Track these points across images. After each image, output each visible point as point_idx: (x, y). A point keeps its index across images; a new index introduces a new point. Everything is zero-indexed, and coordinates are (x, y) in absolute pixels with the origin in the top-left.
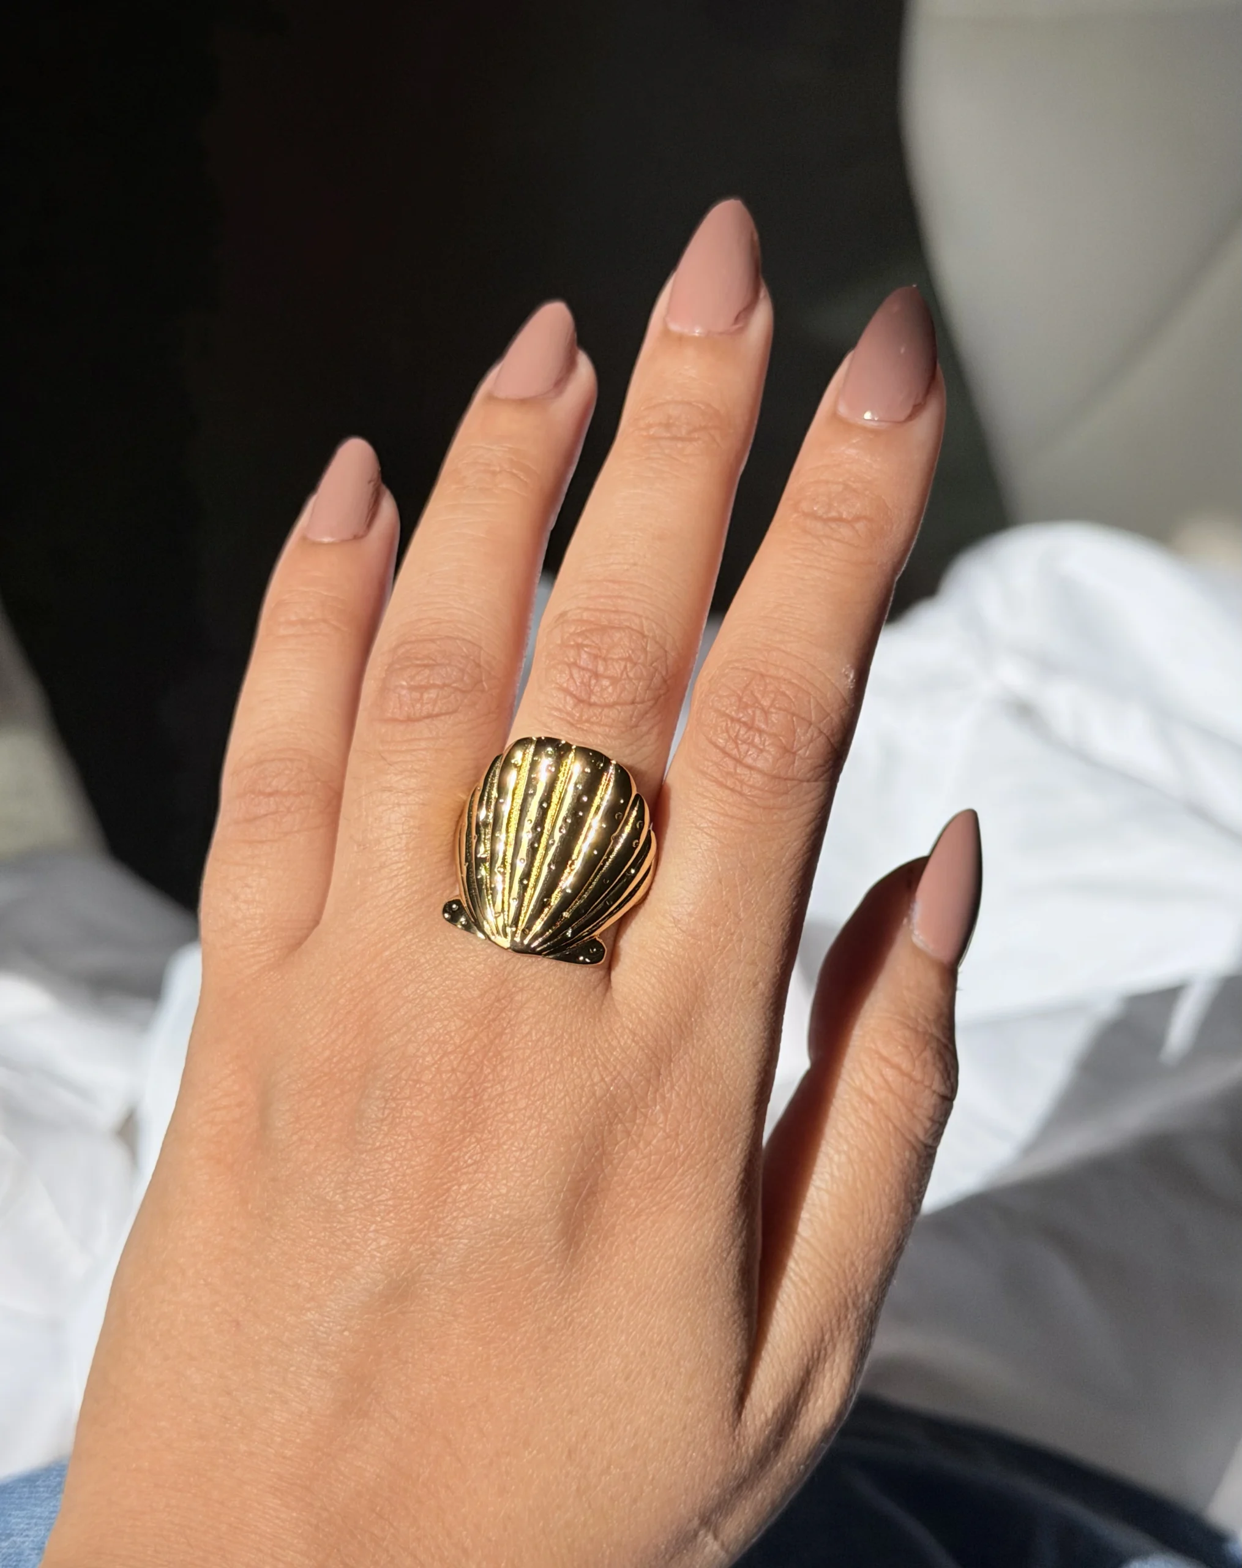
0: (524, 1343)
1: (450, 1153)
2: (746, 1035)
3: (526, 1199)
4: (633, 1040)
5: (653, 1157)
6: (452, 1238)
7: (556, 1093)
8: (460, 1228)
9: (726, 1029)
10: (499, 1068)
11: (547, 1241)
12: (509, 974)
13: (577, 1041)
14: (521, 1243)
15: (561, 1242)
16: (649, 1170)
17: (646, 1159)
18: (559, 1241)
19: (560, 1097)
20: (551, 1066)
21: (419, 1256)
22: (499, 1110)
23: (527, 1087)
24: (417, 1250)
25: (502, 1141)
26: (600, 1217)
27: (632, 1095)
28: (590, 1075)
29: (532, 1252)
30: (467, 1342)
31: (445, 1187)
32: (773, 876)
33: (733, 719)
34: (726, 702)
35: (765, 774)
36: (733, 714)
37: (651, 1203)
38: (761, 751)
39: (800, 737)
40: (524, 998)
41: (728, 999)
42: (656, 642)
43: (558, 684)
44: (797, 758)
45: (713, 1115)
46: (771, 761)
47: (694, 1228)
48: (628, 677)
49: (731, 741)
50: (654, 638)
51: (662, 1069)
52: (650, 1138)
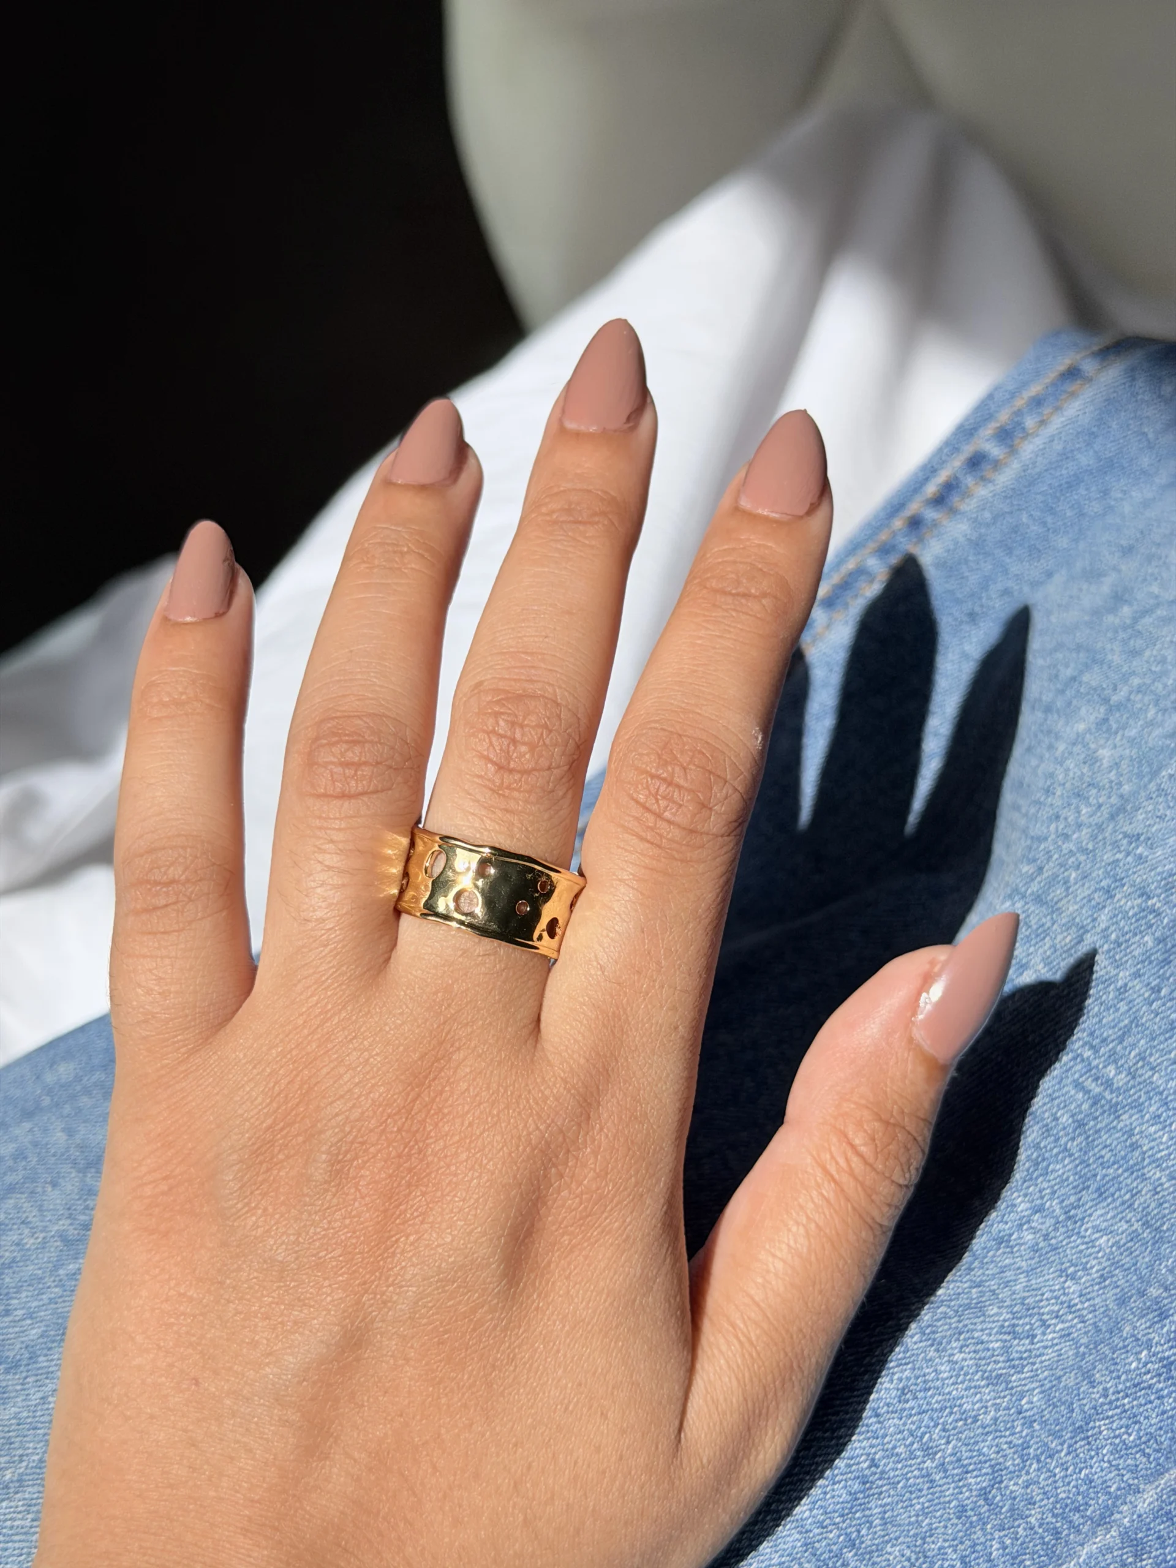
0: (471, 1381)
1: (397, 1207)
2: (668, 1075)
3: (469, 1246)
4: (565, 1088)
5: (584, 1197)
6: (402, 1287)
7: (495, 1144)
8: (408, 1277)
9: (650, 1071)
10: (441, 1124)
11: (490, 1283)
12: (447, 1034)
13: (512, 1093)
14: (465, 1287)
15: (503, 1284)
16: (580, 1208)
17: (578, 1199)
18: (500, 1283)
19: (499, 1148)
20: (489, 1119)
21: (372, 1305)
22: (442, 1163)
23: (468, 1141)
24: (369, 1300)
25: (446, 1192)
26: (536, 1255)
28: (525, 1126)
29: (477, 1295)
30: (417, 1384)
31: (394, 1239)
32: (691, 925)
33: (653, 777)
34: (646, 759)
35: (684, 829)
36: (653, 771)
37: (583, 1238)
38: (681, 806)
39: (716, 793)
40: (461, 1055)
41: (652, 1042)
43: (478, 751)
44: (713, 812)
45: (638, 1153)
46: (689, 816)
47: (623, 1261)
48: (544, 744)
49: (651, 797)
51: (592, 1113)
52: (581, 1178)
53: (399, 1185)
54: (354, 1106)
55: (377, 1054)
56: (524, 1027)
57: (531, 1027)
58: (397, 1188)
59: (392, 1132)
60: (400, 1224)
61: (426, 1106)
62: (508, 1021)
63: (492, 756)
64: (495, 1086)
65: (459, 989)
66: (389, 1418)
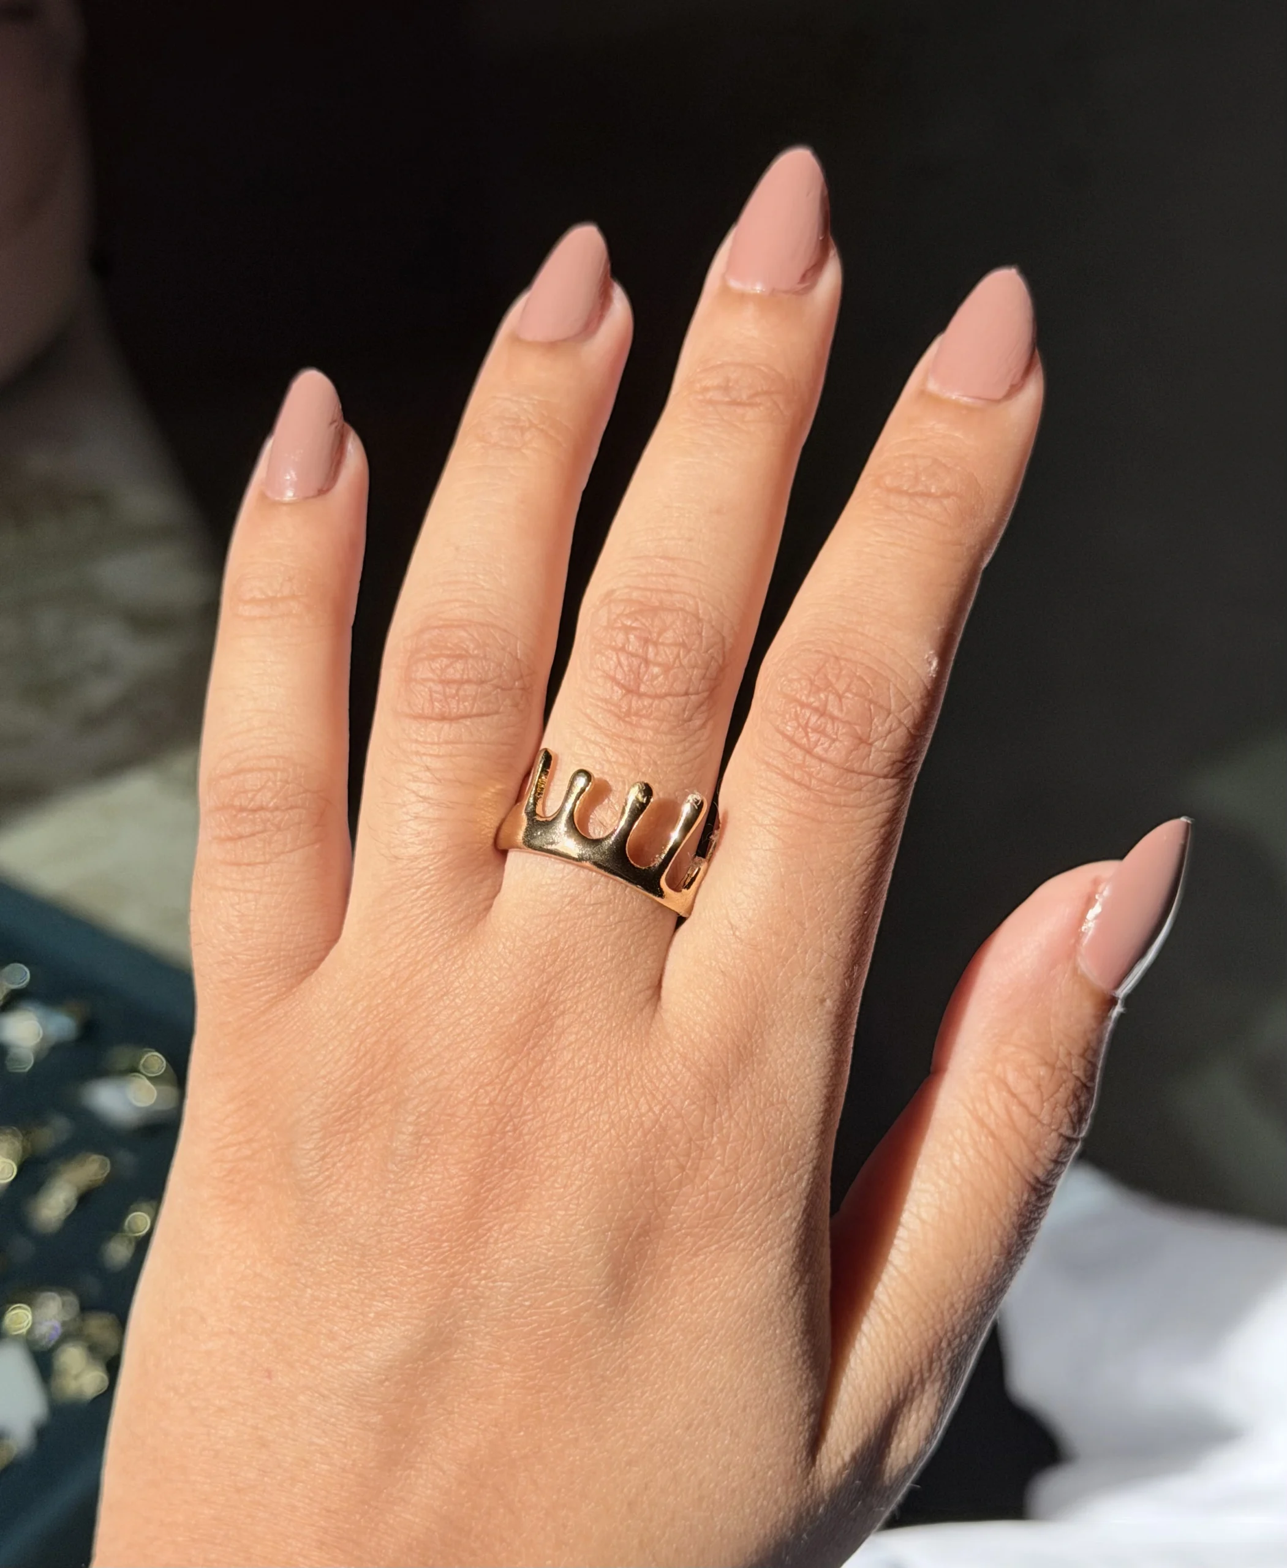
1: (490, 1190)
2: (812, 1057)
4: (684, 1065)
5: (710, 1193)
6: (495, 1281)
8: (502, 1269)
9: (790, 1051)
10: (539, 1099)
12: (551, 994)
13: (623, 1068)
14: (567, 1287)
17: (703, 1195)
18: (608, 1285)
19: (604, 1129)
20: (595, 1096)
21: (462, 1300)
22: (540, 1144)
23: (571, 1119)
24: (458, 1294)
25: (546, 1176)
26: (653, 1257)
28: (636, 1106)
29: (581, 1296)
30: (514, 1392)
31: (486, 1226)
32: (842, 882)
33: (803, 705)
34: (796, 685)
35: (837, 767)
36: (803, 698)
37: (708, 1241)
38: (834, 741)
39: (877, 727)
40: (566, 1022)
41: (792, 1017)
42: (713, 627)
43: (604, 671)
44: (873, 749)
45: (775, 1146)
46: (844, 753)
47: (757, 1267)
48: (681, 665)
49: (800, 730)
50: (710, 622)
51: (718, 1097)
52: (707, 1172)
53: (492, 1167)
54: (443, 1072)
55: (470, 1014)
56: (640, 992)
57: (649, 993)
58: (489, 1169)
59: (483, 1105)
60: (492, 1211)
61: (524, 1077)
62: (621, 984)
63: (619, 677)
64: (602, 1058)
65: (566, 943)
66: (482, 1427)
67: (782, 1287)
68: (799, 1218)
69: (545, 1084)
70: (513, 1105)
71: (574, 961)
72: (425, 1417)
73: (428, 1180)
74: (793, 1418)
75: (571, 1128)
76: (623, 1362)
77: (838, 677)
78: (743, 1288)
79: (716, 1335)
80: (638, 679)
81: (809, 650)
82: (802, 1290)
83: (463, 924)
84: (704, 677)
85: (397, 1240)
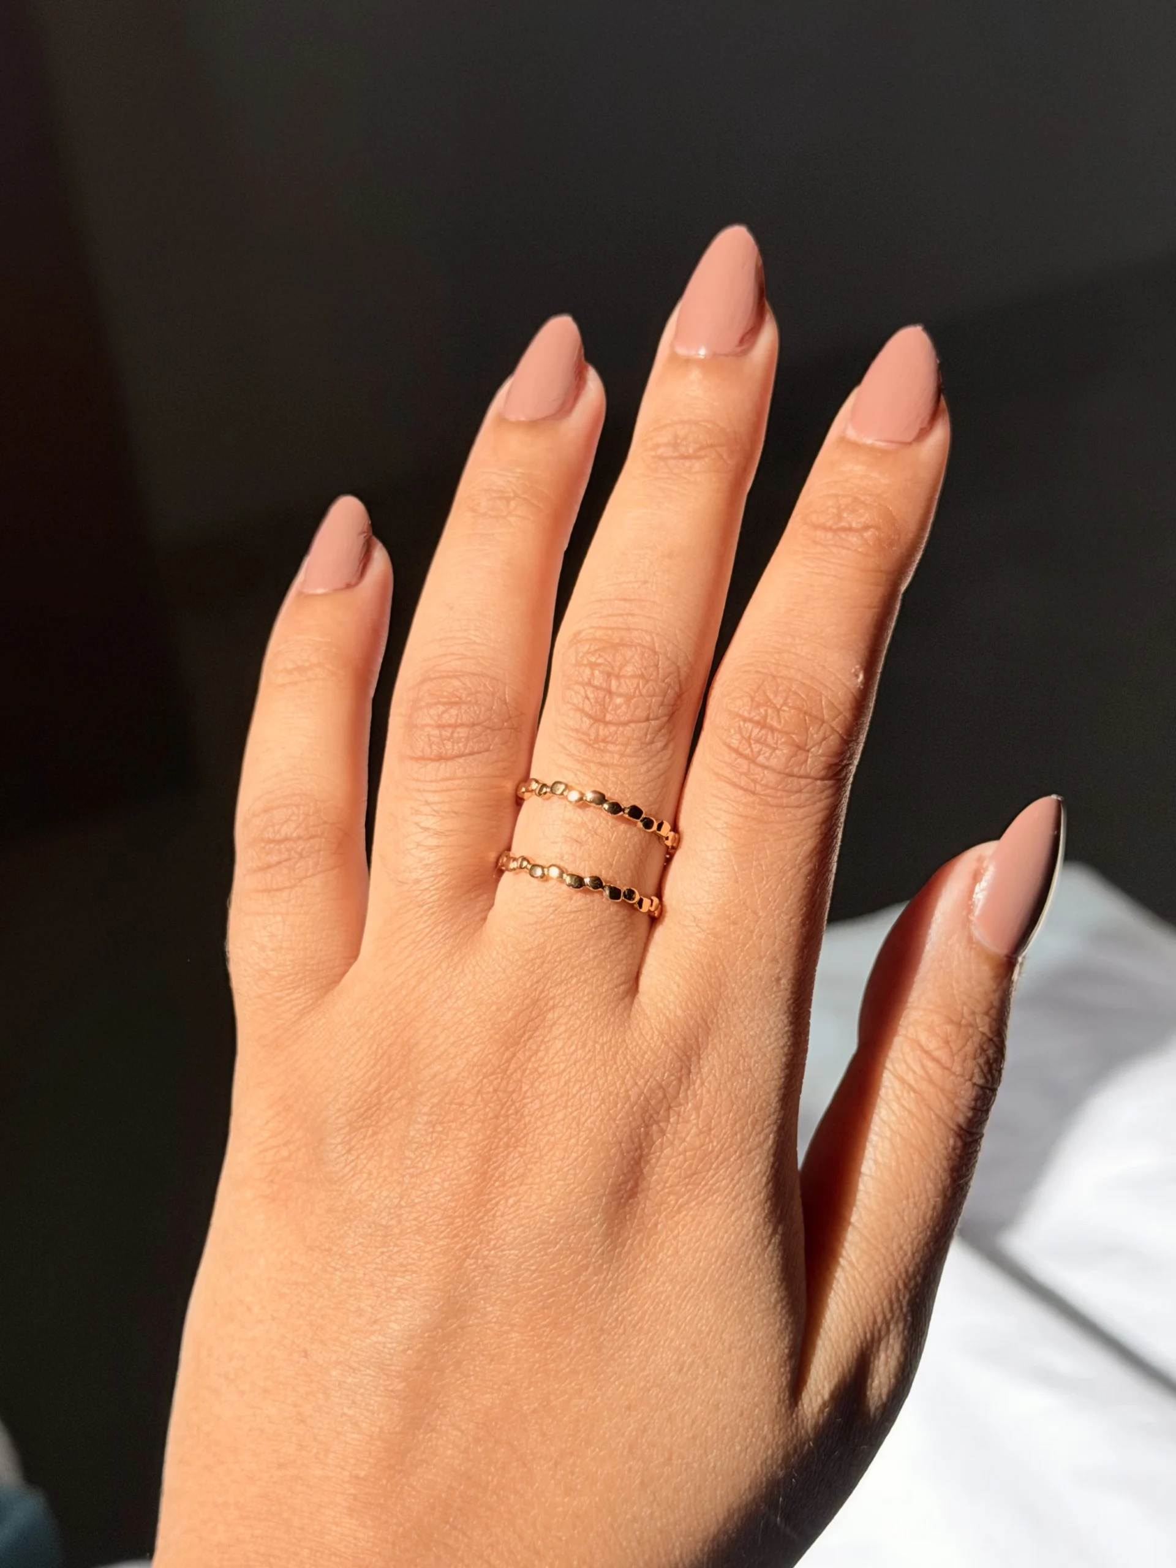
0: (579, 1345)
1: (496, 1169)
2: (771, 1029)
3: (570, 1206)
4: (663, 1042)
5: (688, 1154)
6: (503, 1251)
7: (592, 1103)
8: (509, 1239)
9: (752, 1024)
10: (536, 1084)
11: (593, 1243)
12: (542, 991)
13: (609, 1050)
14: (568, 1249)
15: (606, 1244)
16: (685, 1166)
17: (682, 1156)
18: (603, 1244)
19: (596, 1105)
21: (474, 1270)
22: (539, 1123)
23: (565, 1099)
24: (471, 1265)
25: (544, 1152)
26: (642, 1217)
27: (665, 1096)
28: (623, 1083)
30: (524, 1350)
31: (494, 1202)
32: (790, 874)
33: (745, 720)
34: (739, 703)
35: (779, 773)
36: (746, 714)
37: (690, 1197)
38: (775, 749)
39: (812, 735)
40: (556, 1015)
41: (752, 994)
42: (668, 659)
43: (574, 705)
44: (810, 755)
45: (743, 1108)
46: (783, 760)
47: (733, 1218)
48: (641, 695)
49: (744, 742)
50: (665, 654)
51: (692, 1067)
52: (684, 1135)
53: (497, 1147)
54: (450, 1067)
55: (471, 1014)
56: (622, 984)
57: (629, 984)
58: (495, 1149)
59: (488, 1093)
60: (499, 1186)
61: (522, 1065)
62: (604, 978)
63: (587, 708)
64: (590, 1044)
65: (552, 946)
66: (496, 1387)
67: (757, 1236)
68: (767, 1174)
69: (541, 1070)
70: (513, 1092)
71: (560, 962)
72: (444, 1382)
73: (440, 1163)
74: (775, 1359)
75: (566, 1107)
76: (619, 1315)
77: (776, 693)
78: (722, 1238)
79: (701, 1282)
80: (604, 710)
81: (749, 671)
82: (777, 1239)
83: (462, 935)
84: (662, 704)
85: (415, 1219)
